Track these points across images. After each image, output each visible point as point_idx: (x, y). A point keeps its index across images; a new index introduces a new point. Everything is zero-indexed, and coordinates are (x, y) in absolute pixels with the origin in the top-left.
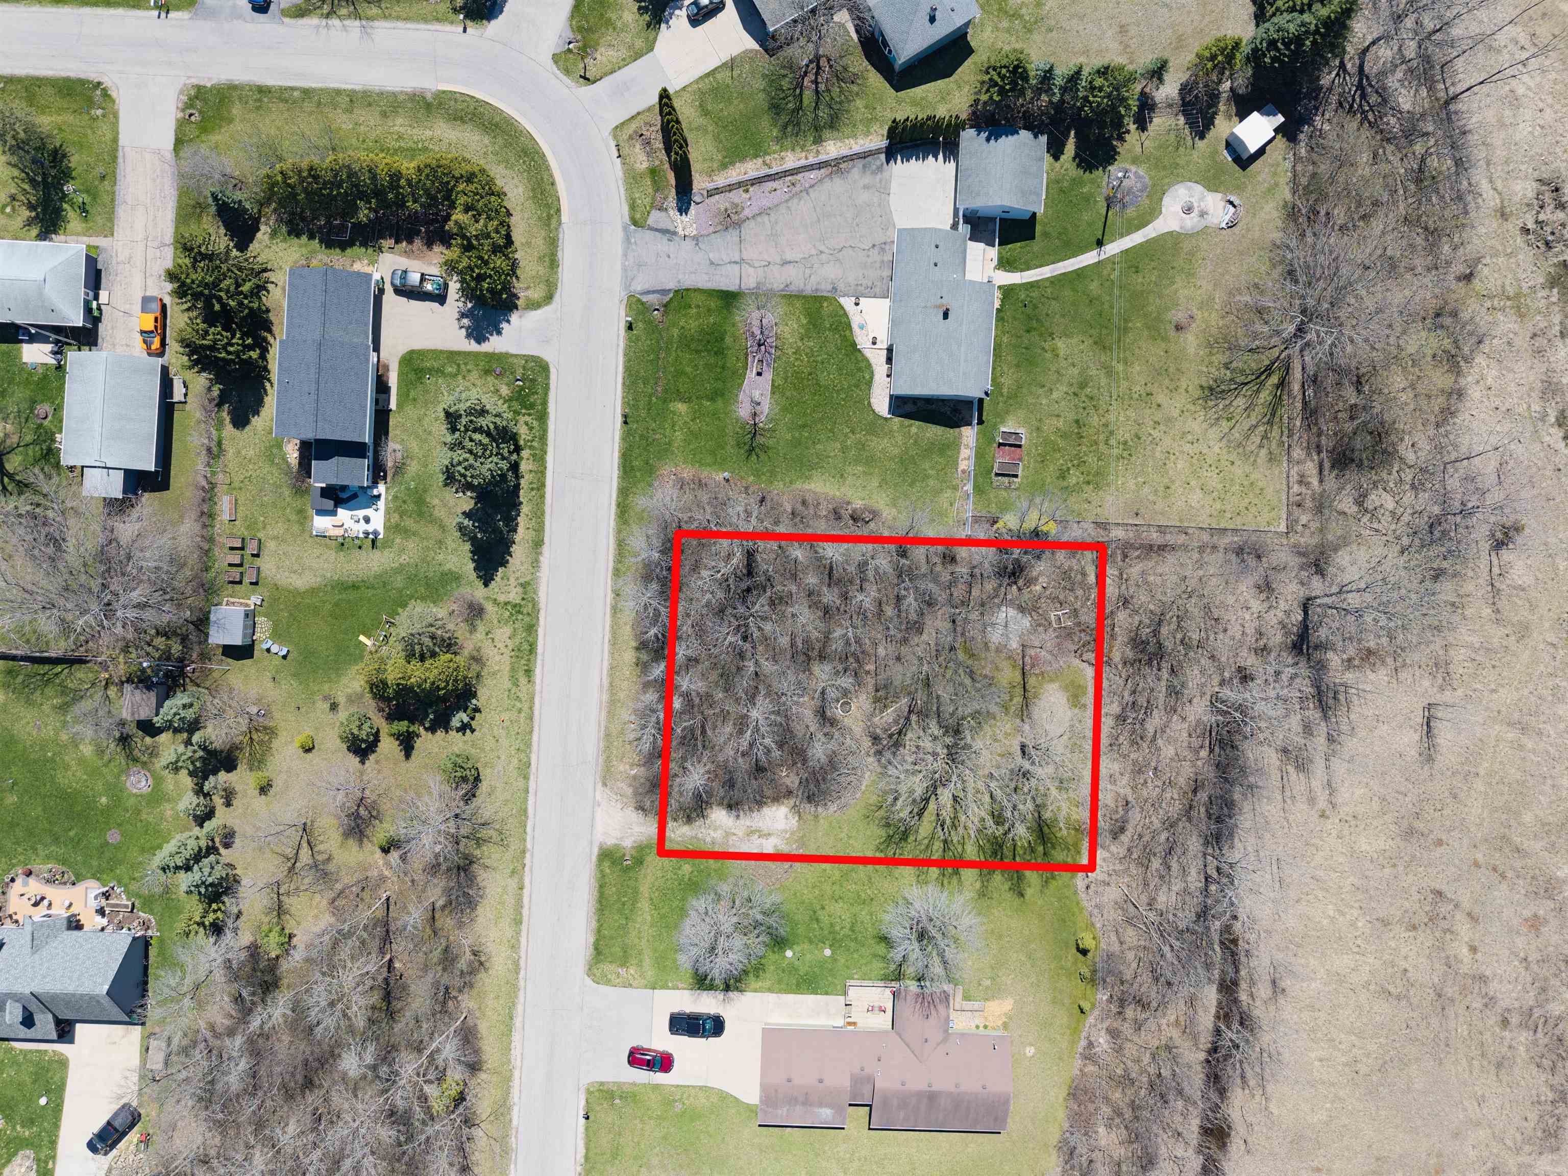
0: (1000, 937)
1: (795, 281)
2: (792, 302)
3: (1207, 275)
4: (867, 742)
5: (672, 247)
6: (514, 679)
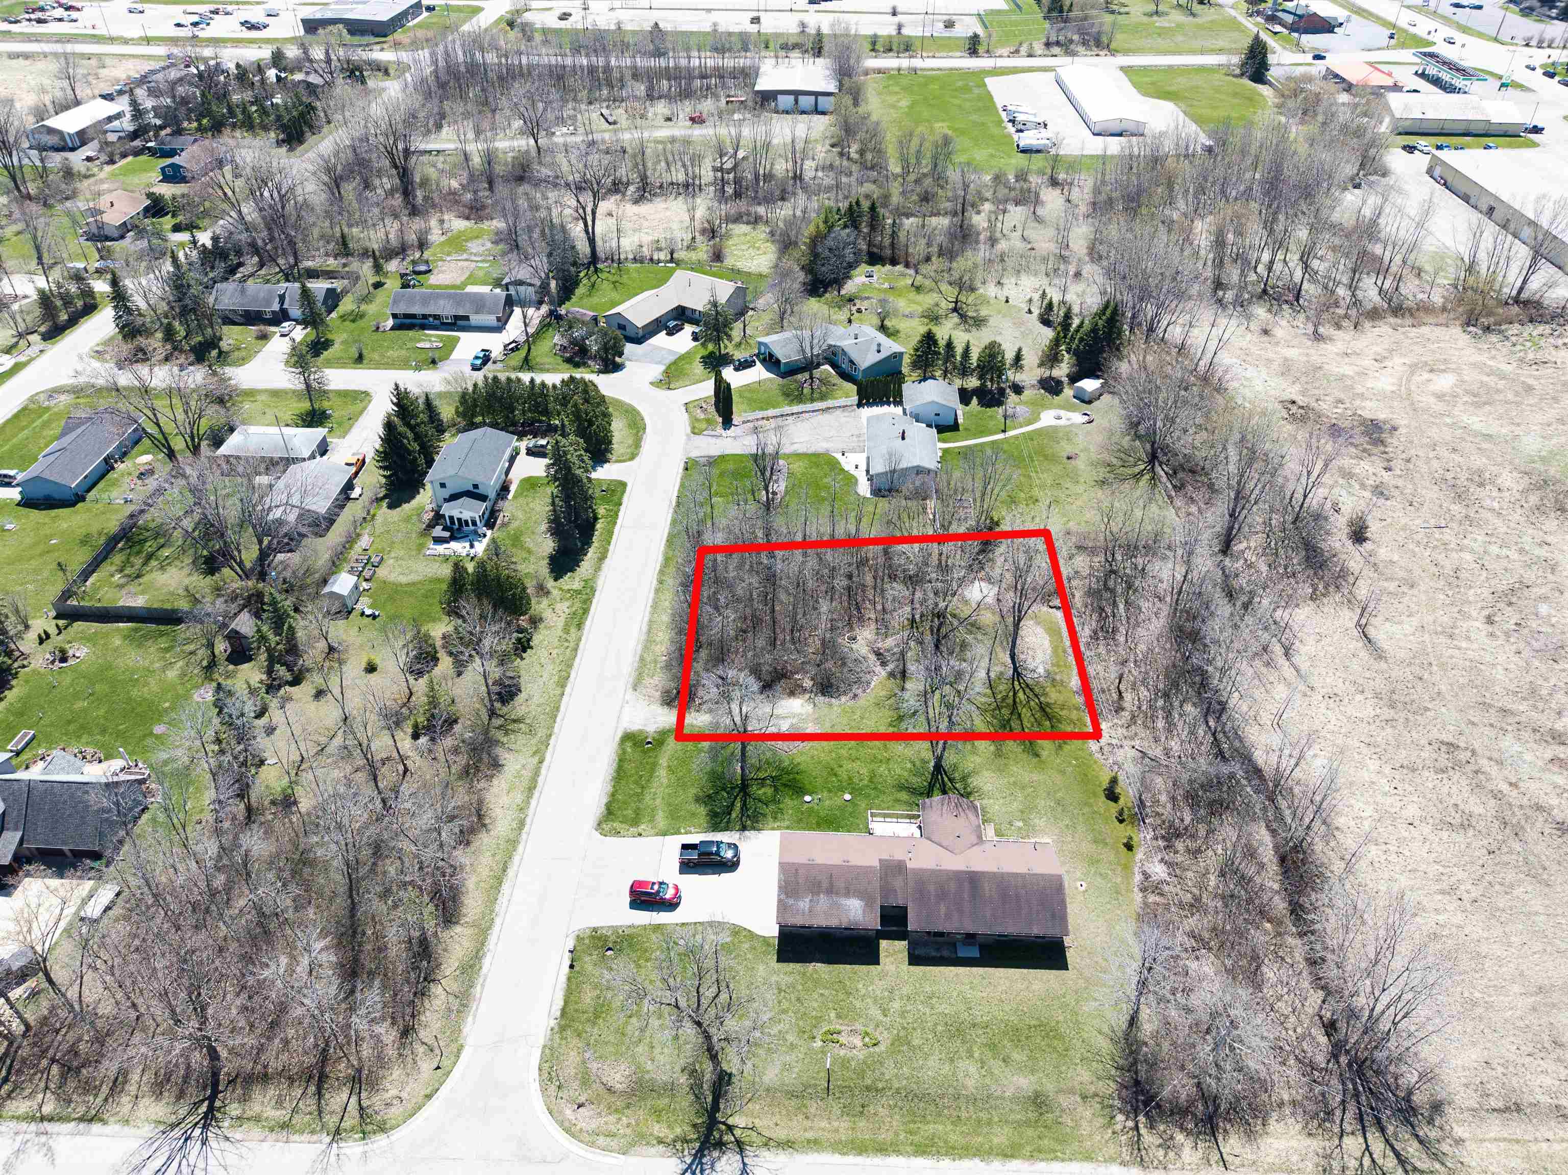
0: (1023, 788)
1: (801, 449)
2: (799, 456)
3: (1081, 440)
4: (873, 657)
5: (718, 441)
6: (566, 630)
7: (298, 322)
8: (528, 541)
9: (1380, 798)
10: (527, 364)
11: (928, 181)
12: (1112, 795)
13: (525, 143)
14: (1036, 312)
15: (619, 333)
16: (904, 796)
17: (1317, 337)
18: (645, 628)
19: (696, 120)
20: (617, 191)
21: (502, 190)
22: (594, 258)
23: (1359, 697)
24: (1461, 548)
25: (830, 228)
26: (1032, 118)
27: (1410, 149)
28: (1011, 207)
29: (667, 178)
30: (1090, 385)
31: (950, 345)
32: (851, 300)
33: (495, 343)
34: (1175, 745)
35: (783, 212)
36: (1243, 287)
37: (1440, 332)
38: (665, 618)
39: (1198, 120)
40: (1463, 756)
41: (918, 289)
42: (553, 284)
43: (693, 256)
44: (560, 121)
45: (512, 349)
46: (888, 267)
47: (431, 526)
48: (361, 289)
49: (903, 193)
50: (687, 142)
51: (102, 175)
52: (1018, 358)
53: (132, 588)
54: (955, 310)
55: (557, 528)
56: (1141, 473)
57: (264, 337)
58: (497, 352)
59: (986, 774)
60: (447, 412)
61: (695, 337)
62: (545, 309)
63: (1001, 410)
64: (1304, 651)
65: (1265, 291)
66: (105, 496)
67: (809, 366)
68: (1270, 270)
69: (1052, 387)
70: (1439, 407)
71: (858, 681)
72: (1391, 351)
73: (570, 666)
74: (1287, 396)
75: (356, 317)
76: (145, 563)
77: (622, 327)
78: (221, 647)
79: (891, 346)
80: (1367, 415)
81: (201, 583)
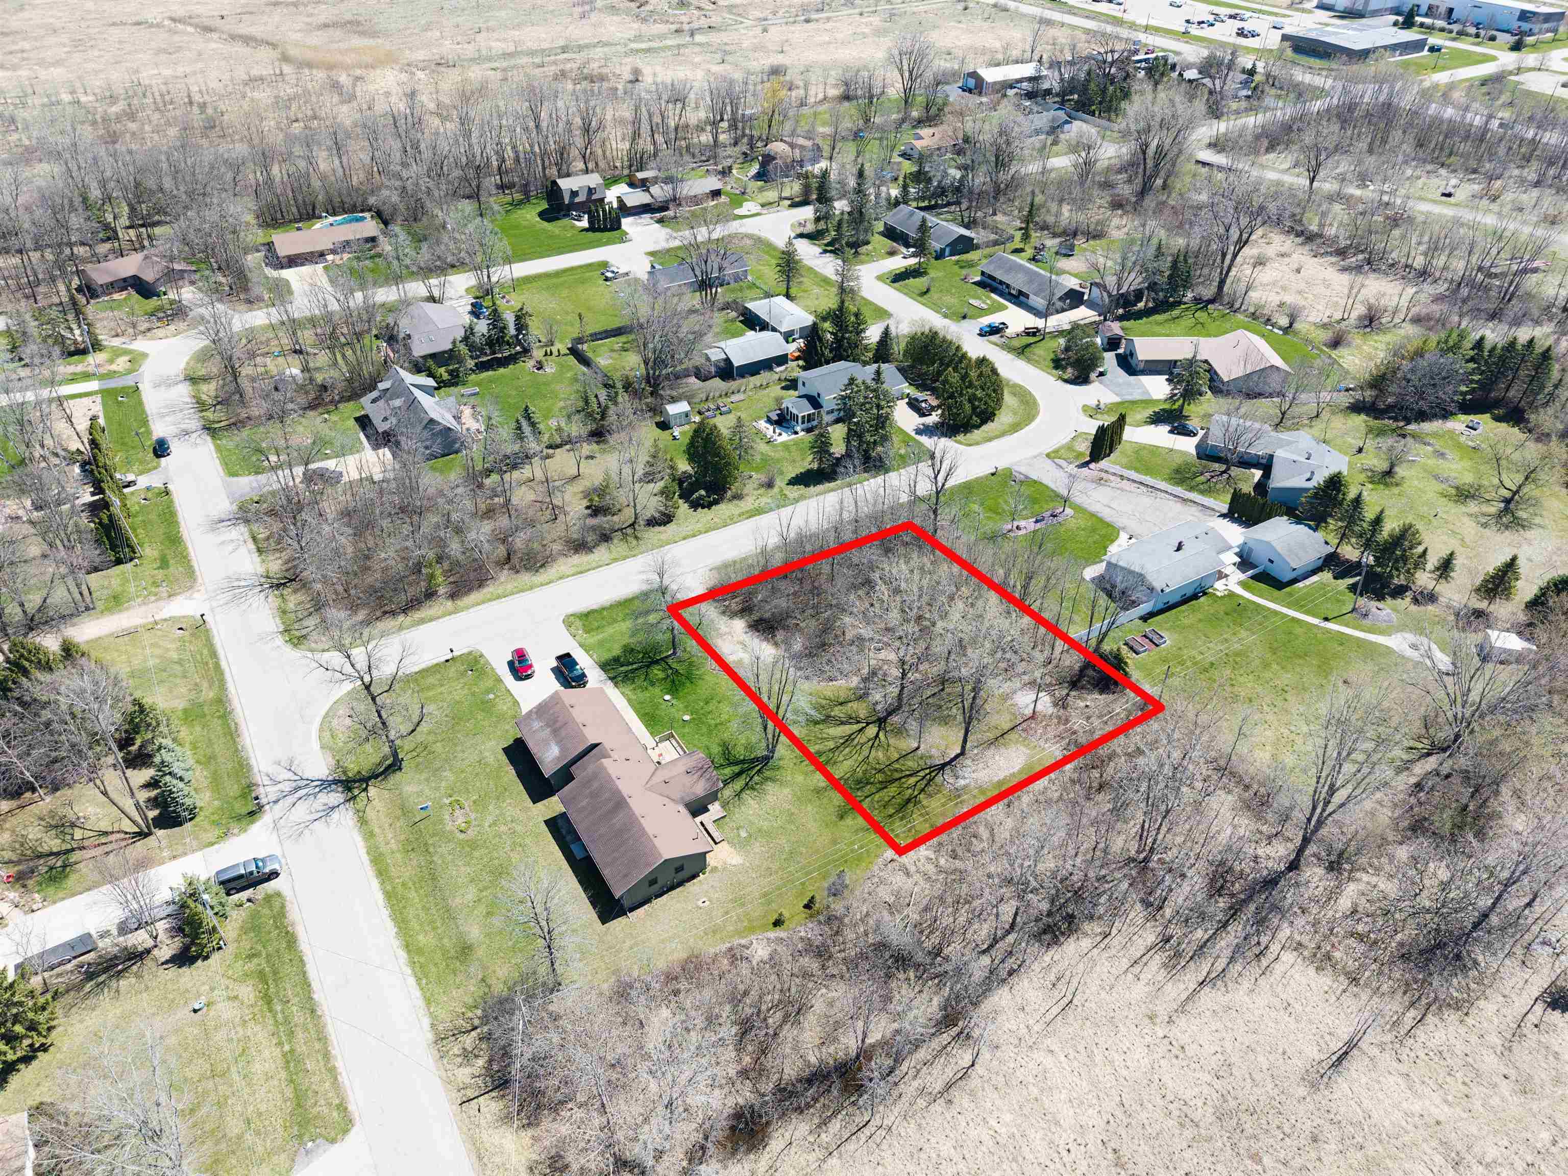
0: (791, 822)
2: (1089, 514)
5: (1056, 472)
6: (742, 514)
10: (1022, 350)
22: (1216, 298)
31: (1358, 503)
33: (1023, 323)
43: (1315, 333)
45: (1030, 333)
47: (778, 409)
52: (1448, 565)
53: (615, 354)
54: (1508, 500)
57: (892, 253)
58: (1013, 330)
59: (787, 791)
67: (1239, 462)
73: (707, 532)
75: (966, 265)
77: (1131, 354)
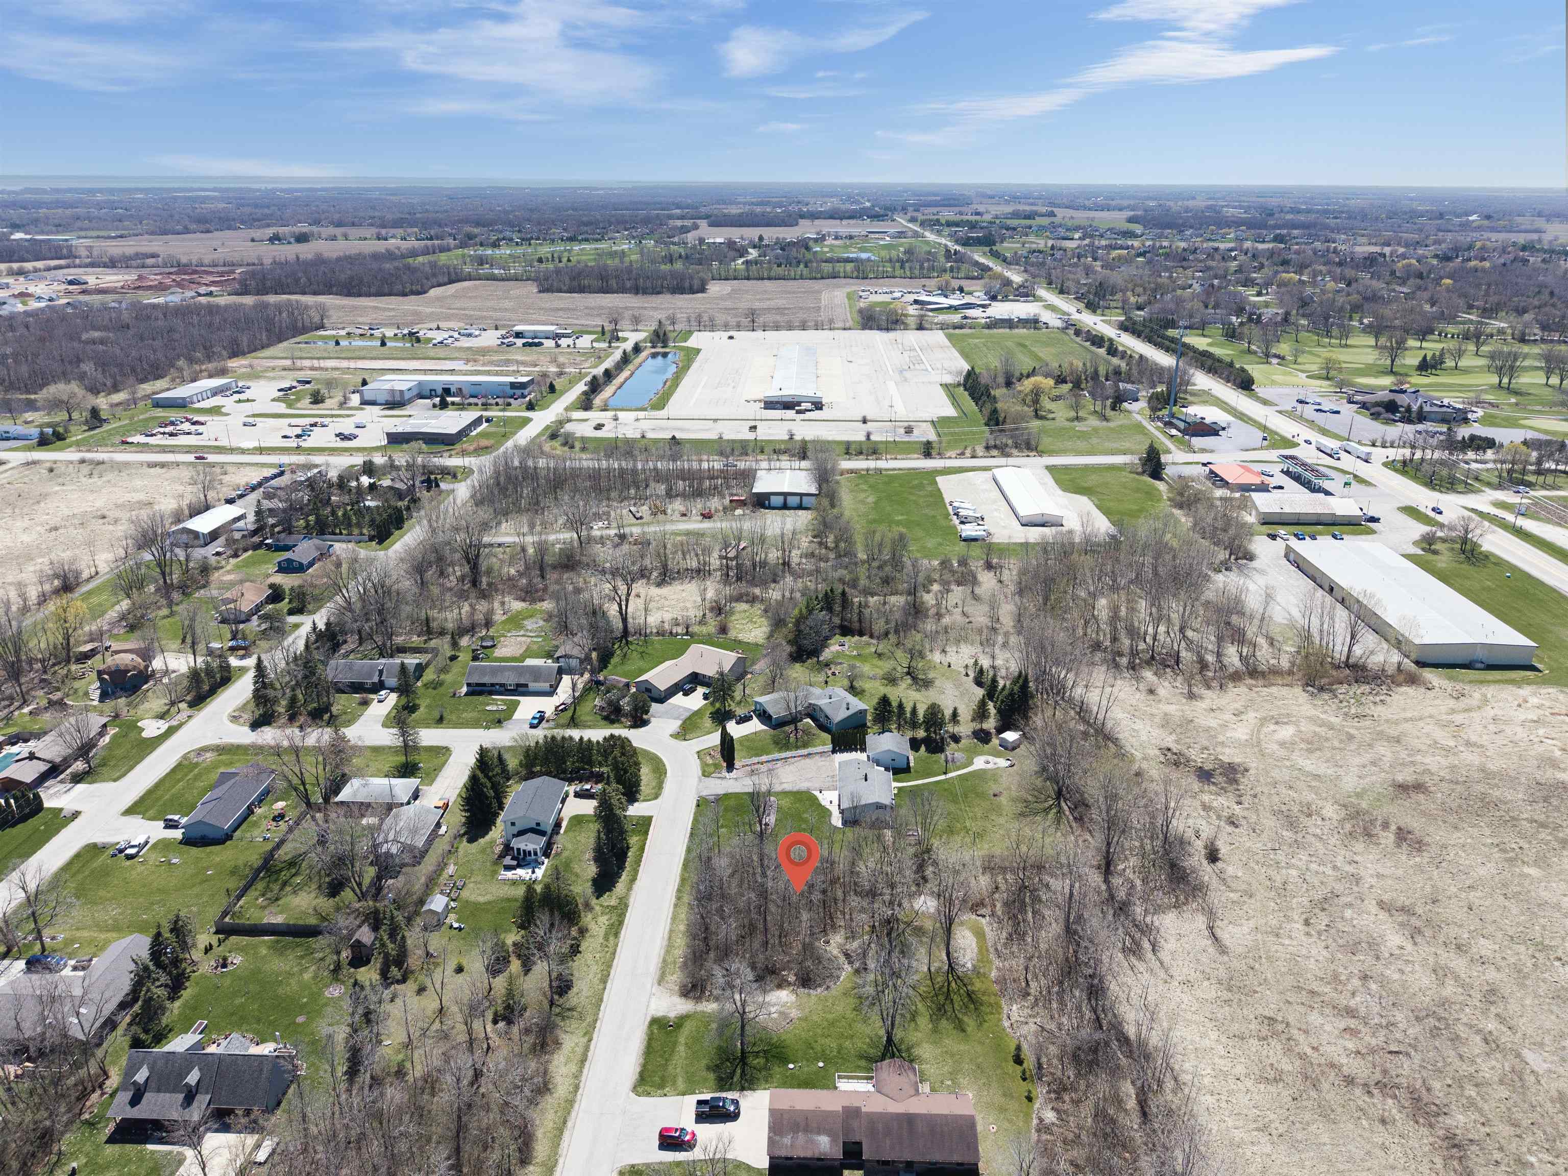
0: (952, 1056)
1: (788, 787)
2: (785, 793)
3: (1005, 781)
4: (842, 959)
5: (723, 782)
6: (606, 938)
7: (392, 690)
8: (576, 868)
9: (1217, 1060)
10: (573, 722)
11: (888, 569)
12: (1018, 1060)
13: (569, 536)
14: (972, 675)
15: (646, 696)
16: (863, 1063)
17: (1191, 696)
18: (666, 936)
19: (707, 516)
20: (643, 576)
21: (552, 576)
22: (626, 632)
23: (1206, 983)
24: (1289, 866)
25: (810, 611)
26: (971, 513)
27: (1273, 537)
28: (953, 587)
29: (683, 565)
30: (1011, 736)
31: (901, 706)
32: (827, 665)
33: (548, 705)
34: (1065, 1020)
35: (774, 594)
36: (1134, 653)
37: (1285, 691)
38: (682, 928)
39: (1107, 512)
40: (1280, 1027)
41: (880, 655)
42: (594, 655)
43: (704, 630)
44: (598, 517)
45: (560, 710)
46: (857, 638)
47: (502, 856)
48: (440, 661)
49: (869, 577)
50: (700, 534)
51: (228, 568)
52: (955, 714)
53: (273, 909)
54: (908, 673)
55: (600, 857)
56: (1050, 808)
57: (365, 703)
58: (549, 712)
59: (925, 1045)
60: (513, 763)
61: (706, 697)
62: (587, 676)
63: (943, 756)
64: (1169, 946)
65: (1153, 658)
66: (248, 835)
67: (794, 720)
68: (1155, 639)
69: (983, 737)
70: (1282, 753)
71: (831, 975)
72: (1246, 707)
73: (610, 966)
74: (1165, 744)
75: (436, 685)
76: (281, 889)
77: (648, 690)
78: (345, 954)
79: (857, 704)
80: (1226, 759)
81: (326, 904)
